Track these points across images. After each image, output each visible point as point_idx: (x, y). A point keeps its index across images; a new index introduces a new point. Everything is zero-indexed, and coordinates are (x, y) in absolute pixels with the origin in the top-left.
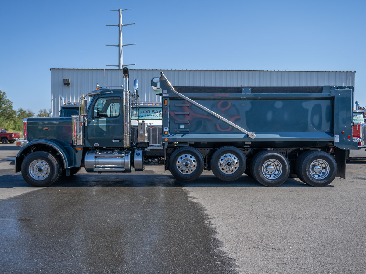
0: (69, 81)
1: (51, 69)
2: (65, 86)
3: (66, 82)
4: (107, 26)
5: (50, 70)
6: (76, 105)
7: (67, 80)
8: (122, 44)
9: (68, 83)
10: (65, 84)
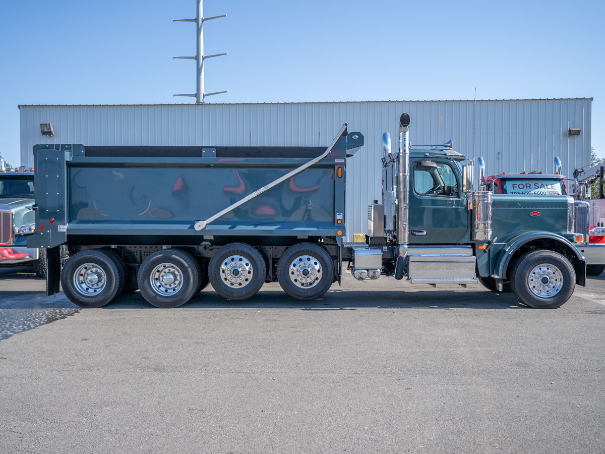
0: (50, 128)
1: (19, 106)
2: (44, 136)
3: (46, 130)
4: (175, 21)
5: (18, 108)
6: (19, 172)
7: (48, 125)
8: (202, 53)
9: (49, 130)
10: (44, 133)
